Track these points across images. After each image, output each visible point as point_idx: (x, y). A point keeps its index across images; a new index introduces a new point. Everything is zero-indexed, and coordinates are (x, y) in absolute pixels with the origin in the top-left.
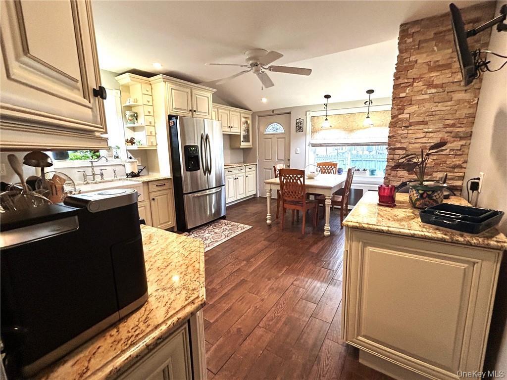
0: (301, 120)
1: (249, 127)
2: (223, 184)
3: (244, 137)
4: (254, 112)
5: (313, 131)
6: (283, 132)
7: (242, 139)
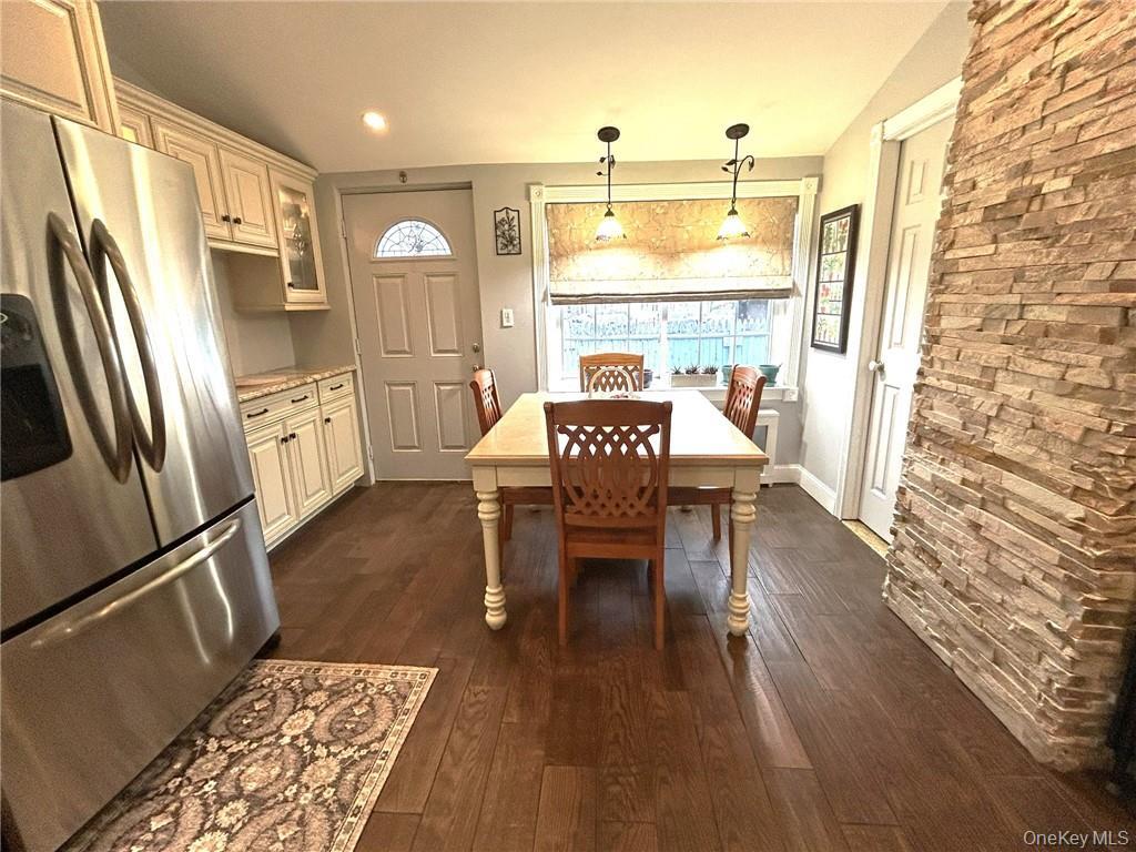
0: (512, 214)
1: (308, 232)
2: (248, 494)
3: (296, 268)
4: (320, 174)
5: (558, 255)
6: (449, 252)
7: (288, 278)
